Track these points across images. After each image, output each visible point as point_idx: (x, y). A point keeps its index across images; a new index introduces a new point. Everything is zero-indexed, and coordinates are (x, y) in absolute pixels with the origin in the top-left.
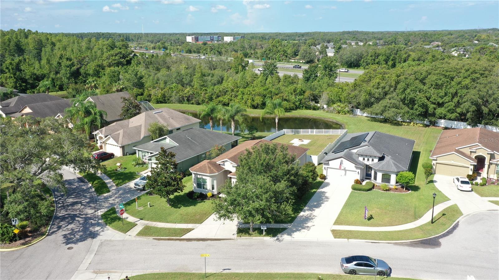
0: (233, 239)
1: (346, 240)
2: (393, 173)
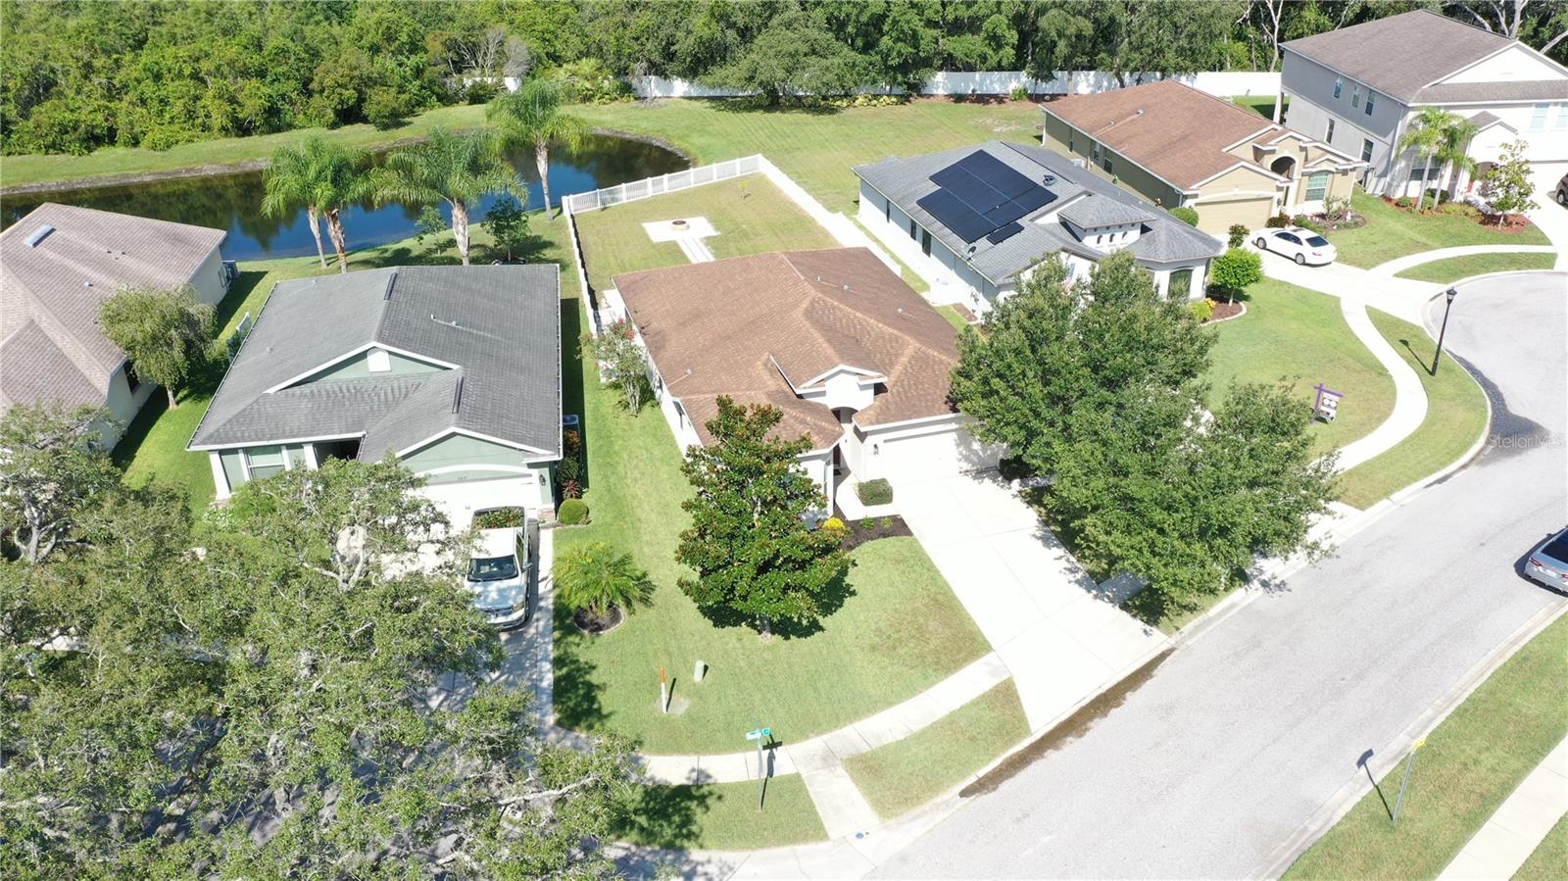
0: (1170, 651)
2: (1198, 262)
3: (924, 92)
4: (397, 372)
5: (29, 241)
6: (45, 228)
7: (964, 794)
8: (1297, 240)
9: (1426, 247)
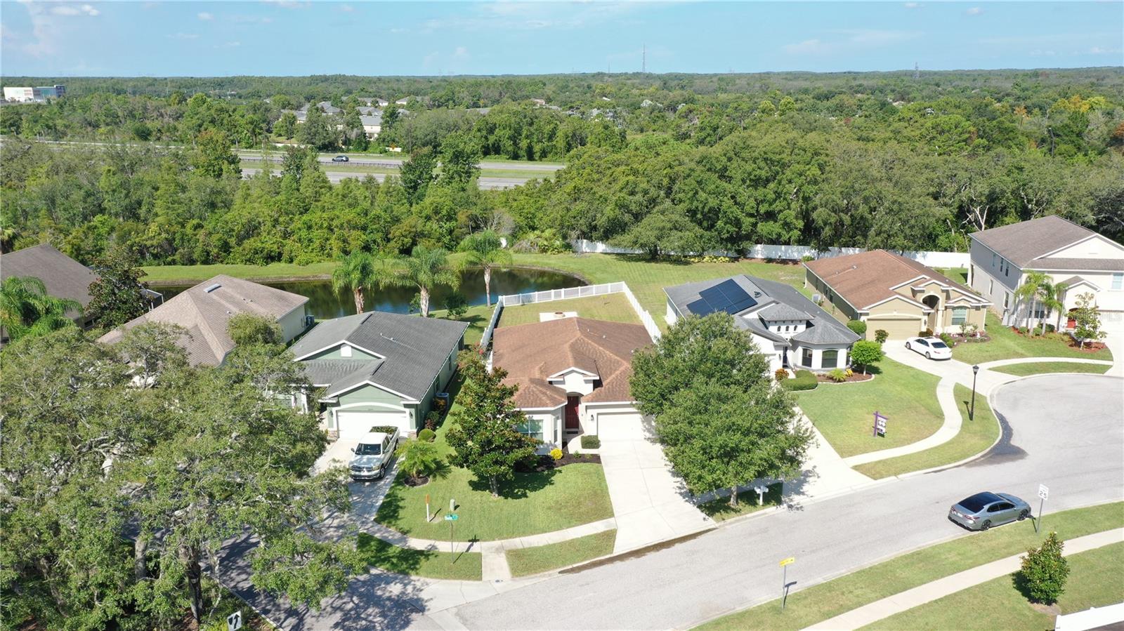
0: (714, 529)
1: (893, 478)
2: (842, 345)
3: (749, 256)
4: (354, 358)
5: (206, 290)
6: (217, 285)
7: (560, 573)
8: (926, 344)
9: (1022, 356)
